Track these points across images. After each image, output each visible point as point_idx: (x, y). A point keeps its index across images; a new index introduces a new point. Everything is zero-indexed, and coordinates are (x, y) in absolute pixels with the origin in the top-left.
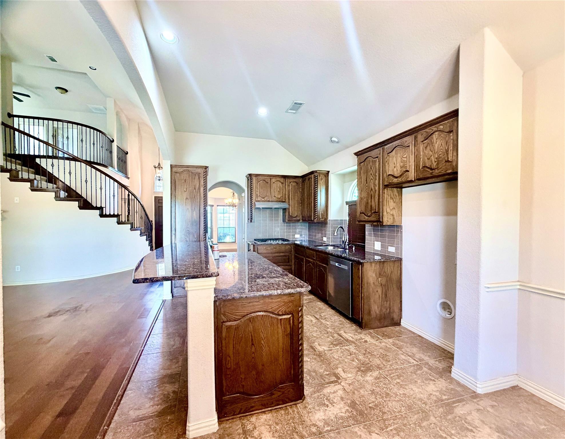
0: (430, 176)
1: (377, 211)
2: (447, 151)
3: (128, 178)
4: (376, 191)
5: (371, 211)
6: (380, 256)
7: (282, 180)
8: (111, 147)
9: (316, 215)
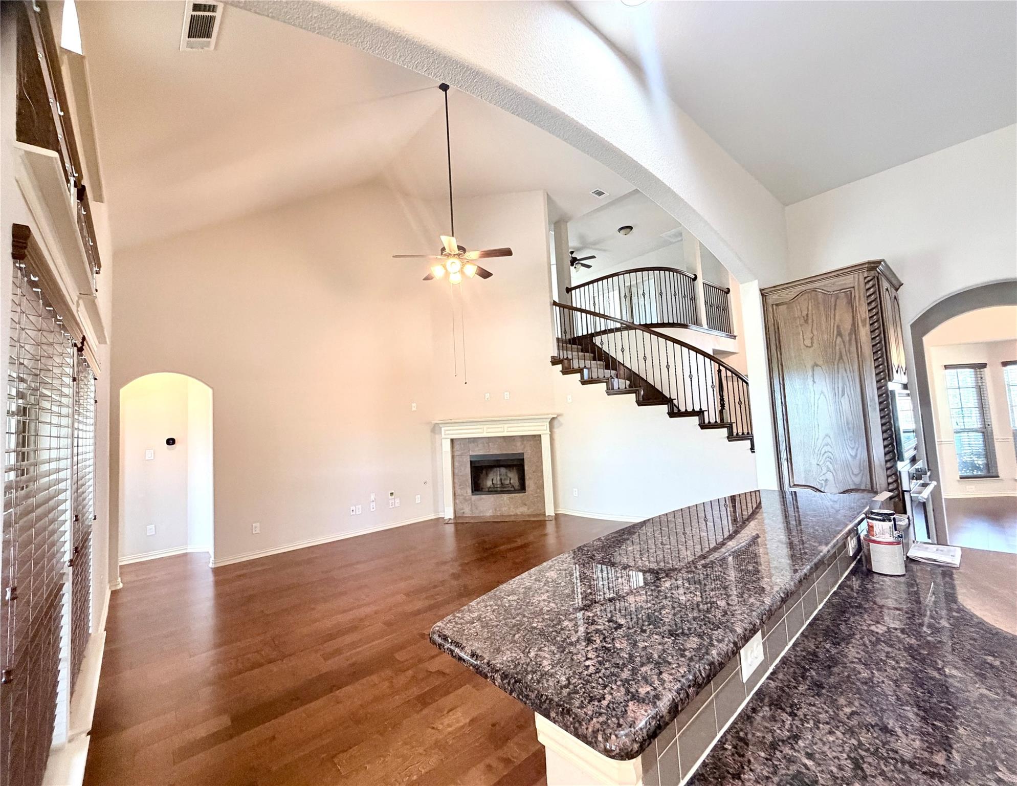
3: (735, 337)
8: (693, 290)
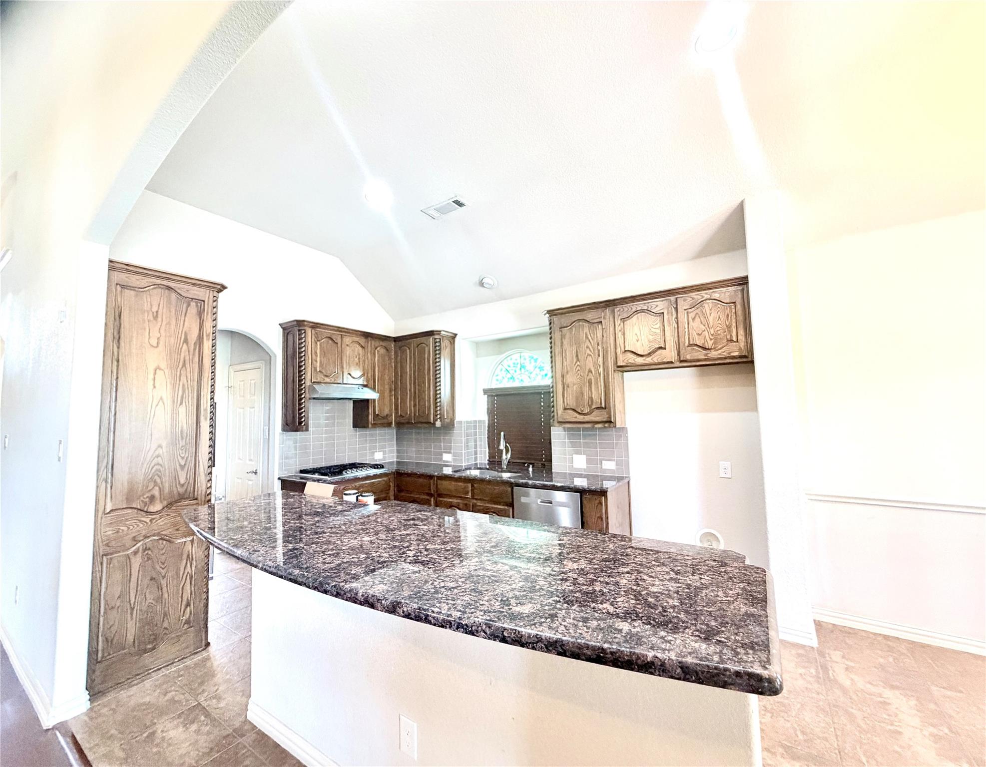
0: (704, 357)
1: (603, 406)
2: (729, 327)
4: (600, 374)
5: (590, 406)
6: (584, 478)
7: (362, 341)
9: (438, 412)
